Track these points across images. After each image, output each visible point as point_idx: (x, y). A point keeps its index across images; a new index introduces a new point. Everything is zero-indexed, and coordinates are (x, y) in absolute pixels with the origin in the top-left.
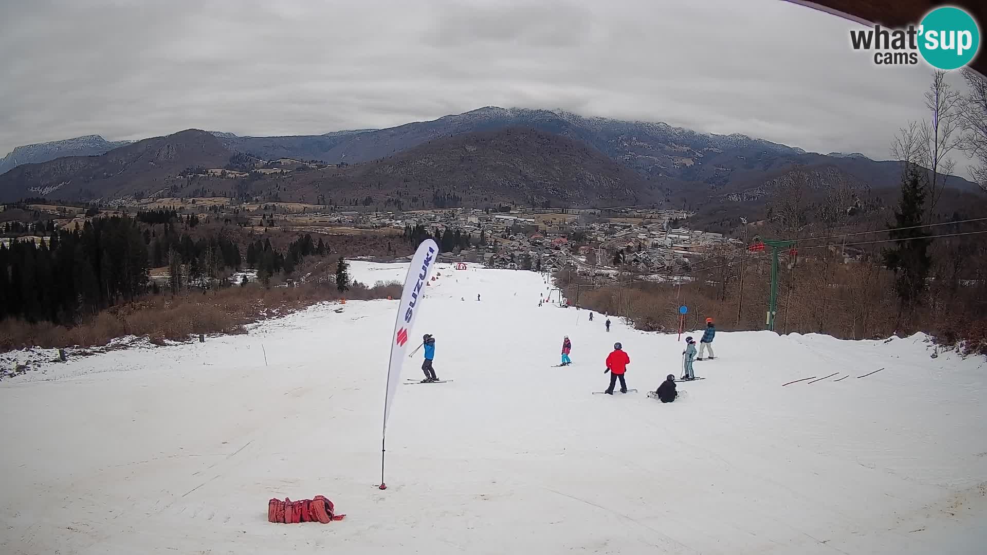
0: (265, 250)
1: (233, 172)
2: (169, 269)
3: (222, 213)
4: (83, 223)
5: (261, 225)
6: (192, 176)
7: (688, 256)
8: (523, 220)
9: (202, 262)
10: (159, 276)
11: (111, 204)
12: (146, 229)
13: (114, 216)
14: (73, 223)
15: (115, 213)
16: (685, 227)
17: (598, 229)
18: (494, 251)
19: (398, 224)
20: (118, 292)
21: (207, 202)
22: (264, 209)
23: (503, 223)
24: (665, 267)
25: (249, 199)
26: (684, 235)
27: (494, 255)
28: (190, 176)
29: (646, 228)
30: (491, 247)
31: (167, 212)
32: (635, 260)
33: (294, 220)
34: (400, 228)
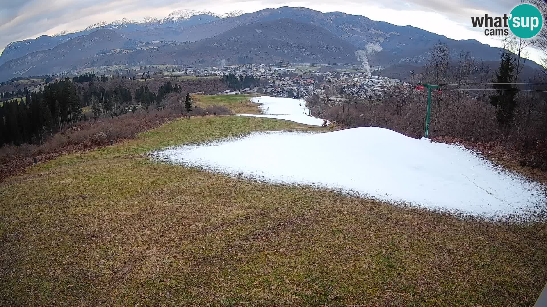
0: (145, 91)
1: (126, 50)
2: (92, 106)
3: (121, 73)
4: (44, 87)
5: (143, 78)
6: (103, 54)
7: (380, 91)
8: (289, 70)
9: (110, 101)
10: (87, 110)
11: (58, 75)
12: (78, 86)
13: (61, 81)
14: (38, 87)
15: (61, 79)
16: (379, 75)
17: (331, 75)
18: (272, 87)
19: (219, 73)
20: (64, 122)
21: (112, 68)
22: (144, 69)
23: (278, 71)
24: (369, 97)
25: (135, 65)
26: (379, 79)
27: (273, 89)
28: (102, 54)
29: (358, 75)
30: (271, 85)
31: (90, 75)
32: (351, 92)
33: (161, 74)
34: (220, 76)
